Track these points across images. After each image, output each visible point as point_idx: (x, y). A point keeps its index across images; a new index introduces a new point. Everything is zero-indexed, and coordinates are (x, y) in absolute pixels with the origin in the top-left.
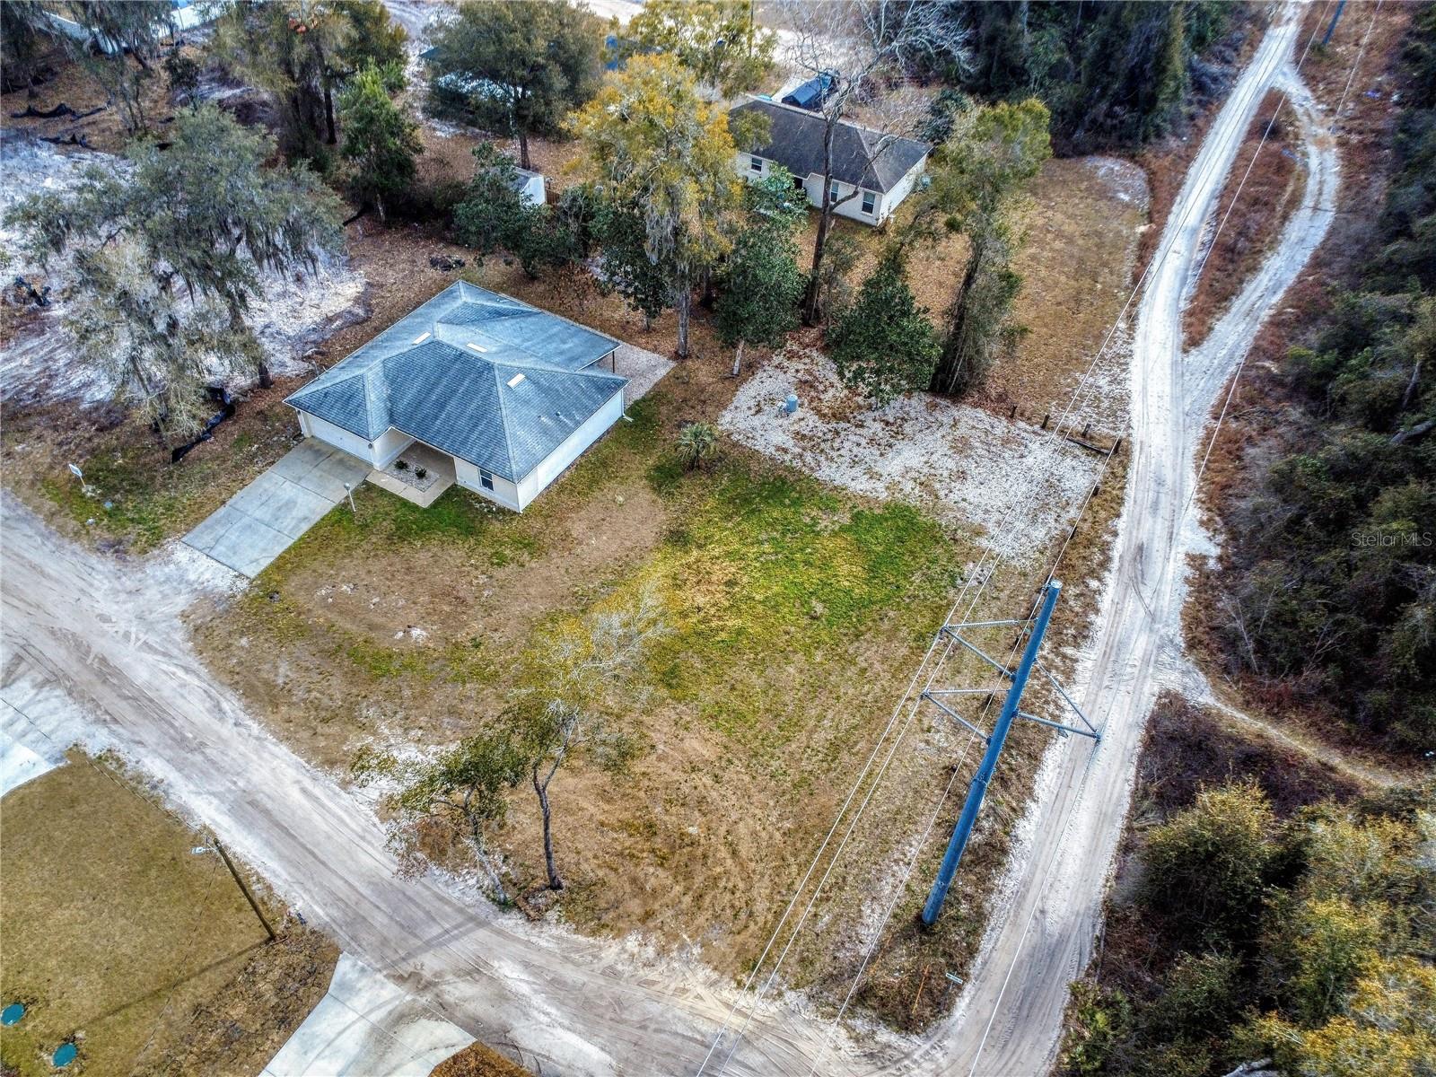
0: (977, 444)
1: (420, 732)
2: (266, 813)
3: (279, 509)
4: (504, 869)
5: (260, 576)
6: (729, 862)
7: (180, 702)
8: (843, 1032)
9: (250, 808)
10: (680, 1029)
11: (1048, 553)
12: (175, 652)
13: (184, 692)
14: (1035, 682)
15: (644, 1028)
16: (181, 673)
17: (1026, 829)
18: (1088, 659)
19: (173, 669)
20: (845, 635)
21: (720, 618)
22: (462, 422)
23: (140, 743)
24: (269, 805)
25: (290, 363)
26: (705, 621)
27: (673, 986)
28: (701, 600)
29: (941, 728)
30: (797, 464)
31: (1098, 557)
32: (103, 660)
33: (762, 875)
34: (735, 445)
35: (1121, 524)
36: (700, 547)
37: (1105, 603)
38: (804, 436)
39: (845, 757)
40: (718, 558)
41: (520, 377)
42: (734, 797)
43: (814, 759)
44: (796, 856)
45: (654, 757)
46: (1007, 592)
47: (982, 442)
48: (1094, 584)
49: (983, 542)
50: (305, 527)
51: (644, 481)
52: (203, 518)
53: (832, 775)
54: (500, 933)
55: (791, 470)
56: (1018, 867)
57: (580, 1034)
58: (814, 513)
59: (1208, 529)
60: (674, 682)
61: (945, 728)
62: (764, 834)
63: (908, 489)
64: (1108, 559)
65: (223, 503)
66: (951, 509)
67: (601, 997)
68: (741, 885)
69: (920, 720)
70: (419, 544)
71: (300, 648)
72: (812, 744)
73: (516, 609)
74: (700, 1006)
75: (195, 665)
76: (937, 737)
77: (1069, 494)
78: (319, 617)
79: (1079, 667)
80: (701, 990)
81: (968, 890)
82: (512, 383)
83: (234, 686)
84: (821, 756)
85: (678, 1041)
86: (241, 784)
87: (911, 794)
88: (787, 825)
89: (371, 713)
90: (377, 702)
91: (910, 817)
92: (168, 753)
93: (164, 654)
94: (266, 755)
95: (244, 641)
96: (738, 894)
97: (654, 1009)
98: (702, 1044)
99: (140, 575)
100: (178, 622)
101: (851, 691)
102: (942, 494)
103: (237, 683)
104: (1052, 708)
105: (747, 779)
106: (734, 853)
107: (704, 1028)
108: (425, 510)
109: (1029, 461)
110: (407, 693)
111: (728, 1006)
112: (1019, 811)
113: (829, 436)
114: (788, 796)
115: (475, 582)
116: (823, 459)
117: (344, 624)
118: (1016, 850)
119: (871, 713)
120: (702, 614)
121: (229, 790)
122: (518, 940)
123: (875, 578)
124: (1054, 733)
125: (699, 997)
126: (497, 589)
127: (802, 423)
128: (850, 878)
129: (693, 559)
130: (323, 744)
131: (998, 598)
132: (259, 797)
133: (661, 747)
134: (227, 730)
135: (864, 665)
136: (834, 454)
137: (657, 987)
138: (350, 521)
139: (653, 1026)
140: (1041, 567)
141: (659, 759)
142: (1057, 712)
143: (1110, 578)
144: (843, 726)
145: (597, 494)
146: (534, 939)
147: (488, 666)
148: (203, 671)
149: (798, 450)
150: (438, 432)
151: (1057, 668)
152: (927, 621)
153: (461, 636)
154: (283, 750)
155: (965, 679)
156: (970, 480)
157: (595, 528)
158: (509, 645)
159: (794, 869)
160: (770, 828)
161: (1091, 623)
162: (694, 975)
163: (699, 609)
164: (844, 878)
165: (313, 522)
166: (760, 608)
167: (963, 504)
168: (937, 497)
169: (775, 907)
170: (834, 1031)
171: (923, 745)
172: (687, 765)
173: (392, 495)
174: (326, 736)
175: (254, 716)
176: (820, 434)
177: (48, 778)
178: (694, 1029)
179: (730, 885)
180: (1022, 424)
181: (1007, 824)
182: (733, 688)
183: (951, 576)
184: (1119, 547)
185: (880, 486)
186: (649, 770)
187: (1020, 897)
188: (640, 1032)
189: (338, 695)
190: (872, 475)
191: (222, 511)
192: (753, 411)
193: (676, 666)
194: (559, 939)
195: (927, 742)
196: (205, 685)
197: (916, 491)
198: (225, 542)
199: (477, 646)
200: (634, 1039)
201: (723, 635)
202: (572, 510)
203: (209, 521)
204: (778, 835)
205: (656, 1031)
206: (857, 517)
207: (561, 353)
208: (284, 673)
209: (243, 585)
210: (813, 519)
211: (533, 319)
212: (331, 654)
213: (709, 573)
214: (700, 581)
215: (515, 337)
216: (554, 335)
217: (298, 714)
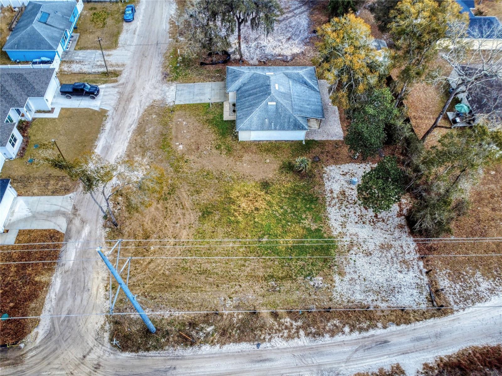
0: (392, 252)
1: (149, 168)
3: (201, 93)
4: (116, 211)
5: (177, 105)
6: (146, 263)
7: (129, 117)
8: (103, 322)
10: (87, 279)
11: (350, 304)
12: (142, 107)
13: (132, 116)
14: (277, 326)
15: (83, 269)
16: (137, 112)
17: (206, 349)
18: (303, 341)
19: (137, 110)
20: (257, 253)
21: (239, 214)
22: (247, 104)
23: (113, 119)
25: (255, 59)
26: (235, 210)
27: (98, 270)
28: (243, 205)
29: (234, 302)
30: (328, 199)
31: (365, 325)
32: (132, 97)
33: (145, 274)
34: (322, 177)
35: (393, 328)
36: (266, 193)
37: (339, 338)
38: (345, 194)
39: (203, 277)
40: (265, 200)
41: (275, 103)
42: (170, 253)
43: (197, 268)
44: (157, 280)
45: (174, 225)
46: (316, 297)
47: (395, 253)
48: (347, 329)
49: (337, 278)
50: (198, 102)
51: (281, 163)
52: (187, 83)
53: (194, 276)
54: (97, 221)
55: (324, 199)
56: (189, 352)
57: (76, 255)
58: (309, 217)
59: (424, 369)
60: (205, 215)
61: (235, 303)
62: (160, 267)
63: (344, 240)
64: (367, 330)
65: (194, 82)
66: (346, 259)
67: (88, 254)
68: (139, 271)
69: (233, 293)
70: (210, 127)
71: (160, 128)
72: (203, 265)
73: (204, 162)
74: (96, 280)
75: (141, 113)
76: (229, 302)
77: (394, 299)
78: (172, 124)
79: (296, 340)
80: (100, 277)
81: (171, 339)
82: (269, 103)
83: (140, 123)
84: (199, 269)
85: (83, 280)
86: (112, 144)
87: (200, 304)
88: (167, 272)
89: (148, 154)
90: (153, 153)
91: (190, 308)
92: (113, 126)
93: (140, 106)
94: (123, 142)
95: (154, 116)
96: (135, 271)
97: (90, 269)
98: (84, 287)
99: (161, 85)
100: (152, 101)
101: (232, 266)
102: (351, 252)
104: (268, 337)
105: (179, 253)
106: (149, 263)
107: (89, 284)
108: (223, 121)
109: (400, 276)
110: (160, 157)
111: (98, 287)
112: (212, 343)
113: (351, 202)
114: (178, 267)
115: (207, 147)
116: (338, 205)
117: (173, 131)
118: (196, 348)
119: (226, 276)
120: (238, 208)
121: (109, 143)
122: (96, 226)
123: (291, 250)
124: (256, 343)
125: (98, 278)
126: (208, 154)
127: (350, 190)
128: (157, 300)
129: (259, 194)
130: (133, 151)
131: (310, 295)
132: (111, 149)
133: (178, 225)
134: (126, 131)
135: (247, 265)
136: (343, 207)
137: (97, 266)
138: (207, 109)
139: (85, 271)
140: (340, 304)
141: (174, 227)
142: (267, 340)
143: (356, 335)
144: (215, 270)
145: (264, 154)
146: (98, 229)
147: (181, 168)
148: (140, 115)
149: (335, 196)
150: (241, 102)
151: (290, 331)
152: (280, 275)
153: (186, 157)
154: (126, 144)
155: (261, 300)
156: (368, 258)
157: (250, 162)
158: (192, 169)
159: (152, 282)
160: (163, 268)
161: (323, 336)
162: (104, 273)
163: (239, 206)
164: (156, 298)
165: (201, 102)
166: (252, 222)
167: (352, 262)
168: (348, 251)
169: (135, 283)
170: (102, 320)
171: (223, 299)
172: (175, 235)
173: (223, 110)
174: (136, 150)
175: (133, 133)
176: (350, 198)
177: (95, 111)
178: (88, 282)
179: (137, 267)
180: (421, 264)
181: (206, 342)
182: (213, 232)
183: (309, 274)
184: (379, 332)
185: (340, 230)
186: (168, 226)
187: (177, 358)
188: (81, 269)
189: (150, 144)
190: (343, 225)
191: (192, 84)
192: (342, 173)
193: (212, 213)
194: (101, 235)
195: (225, 300)
196: (136, 118)
197: (346, 243)
198: (182, 92)
199: (186, 162)
200: (79, 269)
201: (233, 218)
202: (252, 152)
203: (186, 84)
204: (162, 271)
205: (83, 273)
206: (318, 230)
207: (301, 107)
208: (150, 130)
209: (172, 104)
210: (306, 217)
211: (313, 92)
212: (162, 135)
213: (257, 201)
214: (251, 200)
215: (297, 93)
216: (310, 101)
217: (139, 140)
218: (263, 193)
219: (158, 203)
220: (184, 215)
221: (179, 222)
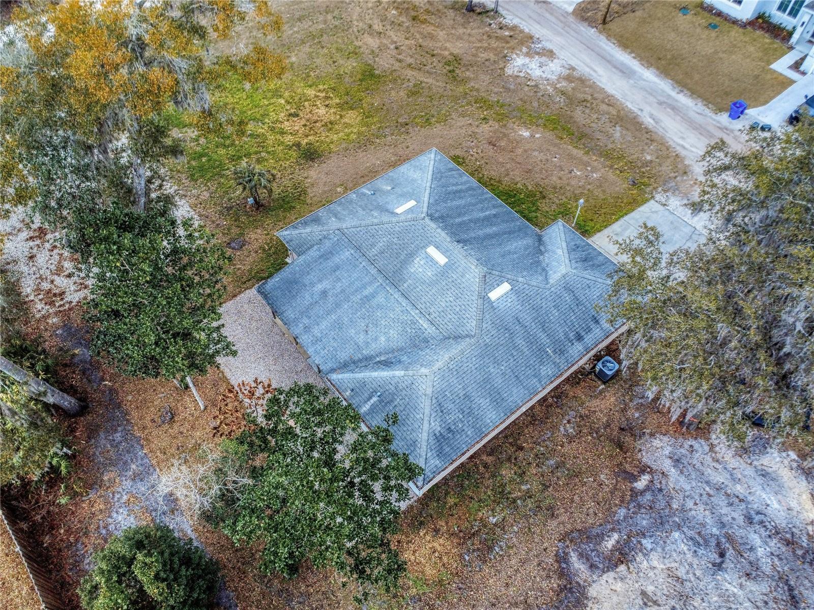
1: (529, 83)
2: (615, 67)
5: (647, 200)
9: (625, 72)
13: (681, 135)
16: (687, 146)
19: (693, 149)
24: (614, 70)
26: (327, 98)
36: (298, 144)
40: (291, 133)
73: (454, 132)
75: (678, 148)
78: (596, 160)
83: (648, 131)
89: (558, 99)
90: (554, 103)
92: (679, 104)
95: (649, 158)
103: (647, 133)
110: (535, 104)
115: (479, 151)
117: (577, 152)
120: (327, 103)
126: (463, 143)
129: (310, 137)
134: (647, 109)
141: (396, 43)
147: (481, 107)
148: (671, 143)
153: (495, 125)
158: (463, 116)
163: (326, 105)
175: (632, 112)
196: (668, 135)
199: (485, 119)
201: (321, 87)
207: (337, 268)
208: (617, 132)
209: (658, 197)
210: (197, 140)
211: (343, 356)
212: (583, 136)
213: (305, 125)
214: (315, 122)
215: (379, 307)
216: (329, 313)
217: (604, 107)
218: (304, 142)
219: (452, 54)
220: (400, 61)
221: (395, 51)
